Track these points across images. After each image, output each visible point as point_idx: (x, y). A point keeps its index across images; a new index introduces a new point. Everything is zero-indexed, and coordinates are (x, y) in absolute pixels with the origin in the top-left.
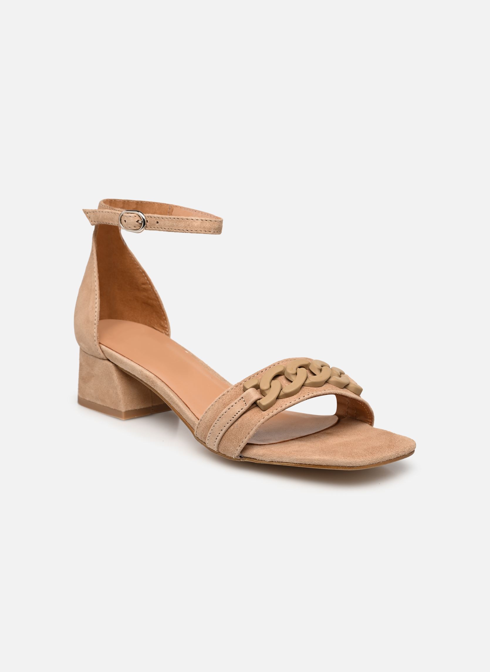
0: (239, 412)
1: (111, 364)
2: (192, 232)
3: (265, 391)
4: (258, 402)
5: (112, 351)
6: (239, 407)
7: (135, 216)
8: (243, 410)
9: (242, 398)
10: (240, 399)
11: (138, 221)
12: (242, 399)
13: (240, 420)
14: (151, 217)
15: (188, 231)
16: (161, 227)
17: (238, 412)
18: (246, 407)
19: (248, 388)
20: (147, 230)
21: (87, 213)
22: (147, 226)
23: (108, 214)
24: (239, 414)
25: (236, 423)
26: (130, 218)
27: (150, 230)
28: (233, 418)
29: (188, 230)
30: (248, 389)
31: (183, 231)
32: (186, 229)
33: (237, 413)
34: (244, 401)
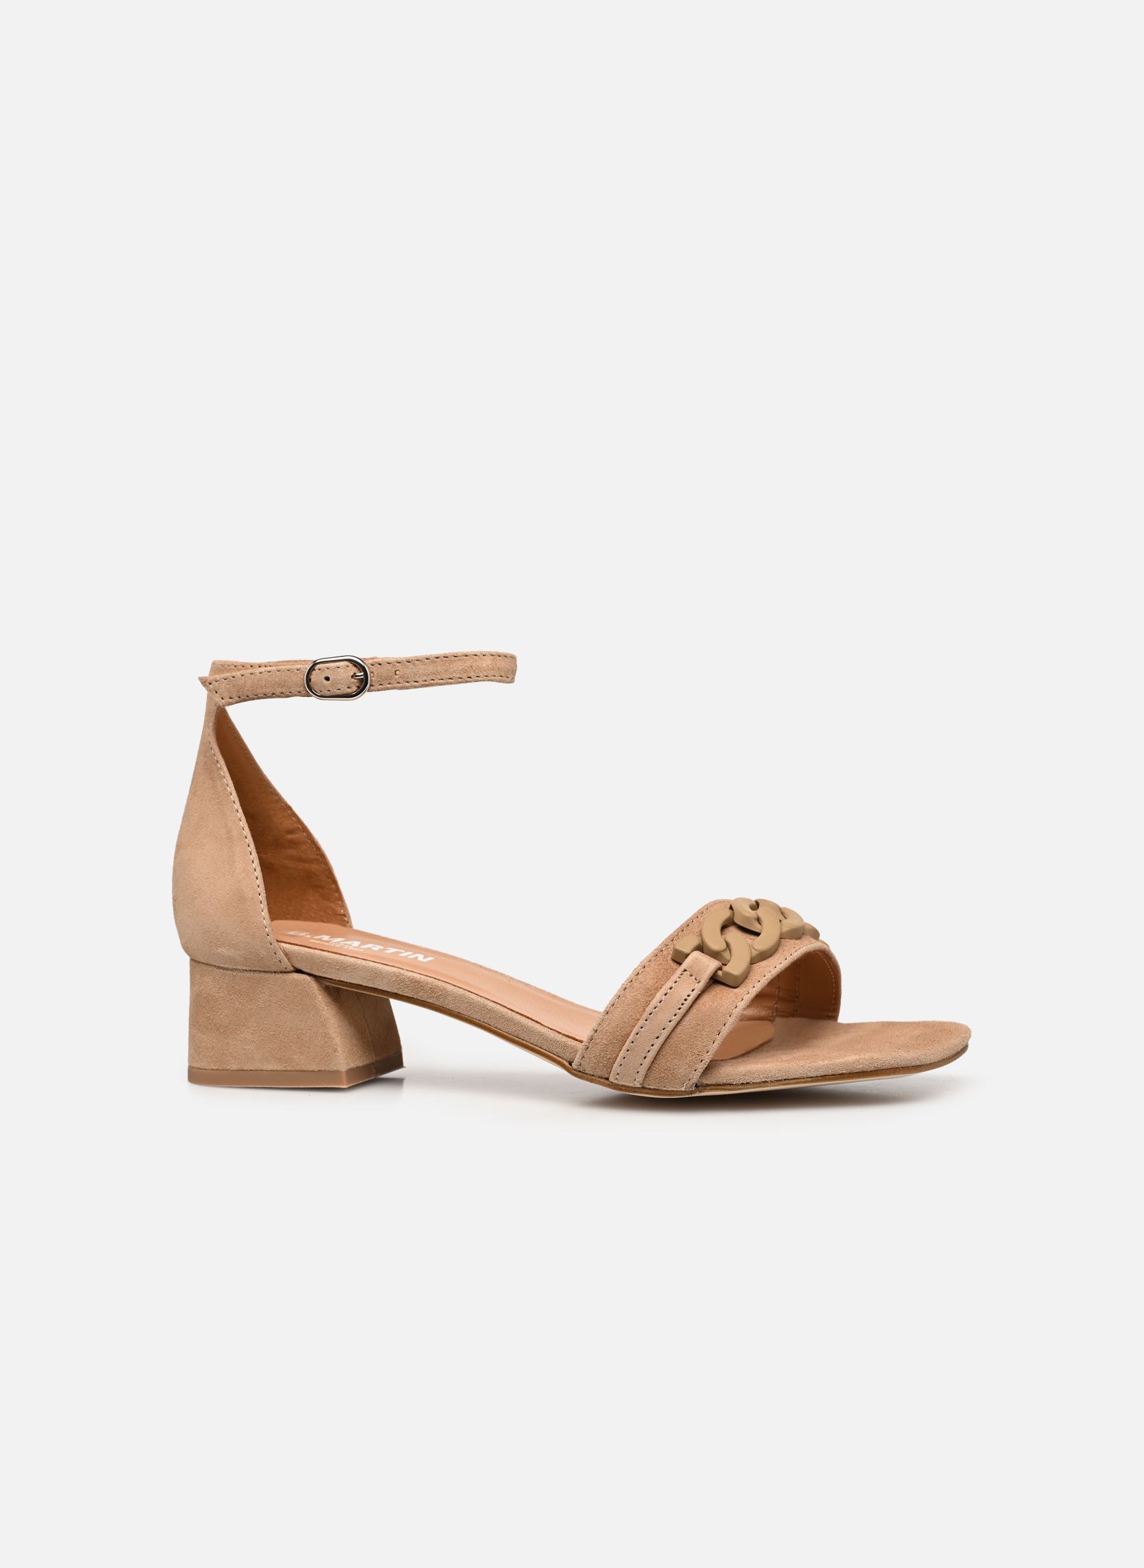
0: (689, 996)
1: (308, 978)
2: (480, 679)
3: (722, 953)
4: (720, 973)
5: (310, 949)
6: (684, 987)
7: (348, 666)
8: (696, 992)
9: (685, 970)
10: (682, 974)
11: (354, 676)
12: (685, 973)
13: (694, 1011)
14: (380, 664)
15: (470, 678)
16: (408, 680)
17: (686, 997)
18: (699, 987)
19: (686, 951)
20: (372, 691)
21: (210, 684)
22: (373, 683)
23: (269, 677)
24: (690, 999)
25: (687, 1018)
26: (339, 670)
27: (378, 690)
28: (679, 1009)
29: (470, 675)
30: (688, 955)
31: (461, 680)
32: (466, 675)
33: (686, 1000)
34: (691, 975)
